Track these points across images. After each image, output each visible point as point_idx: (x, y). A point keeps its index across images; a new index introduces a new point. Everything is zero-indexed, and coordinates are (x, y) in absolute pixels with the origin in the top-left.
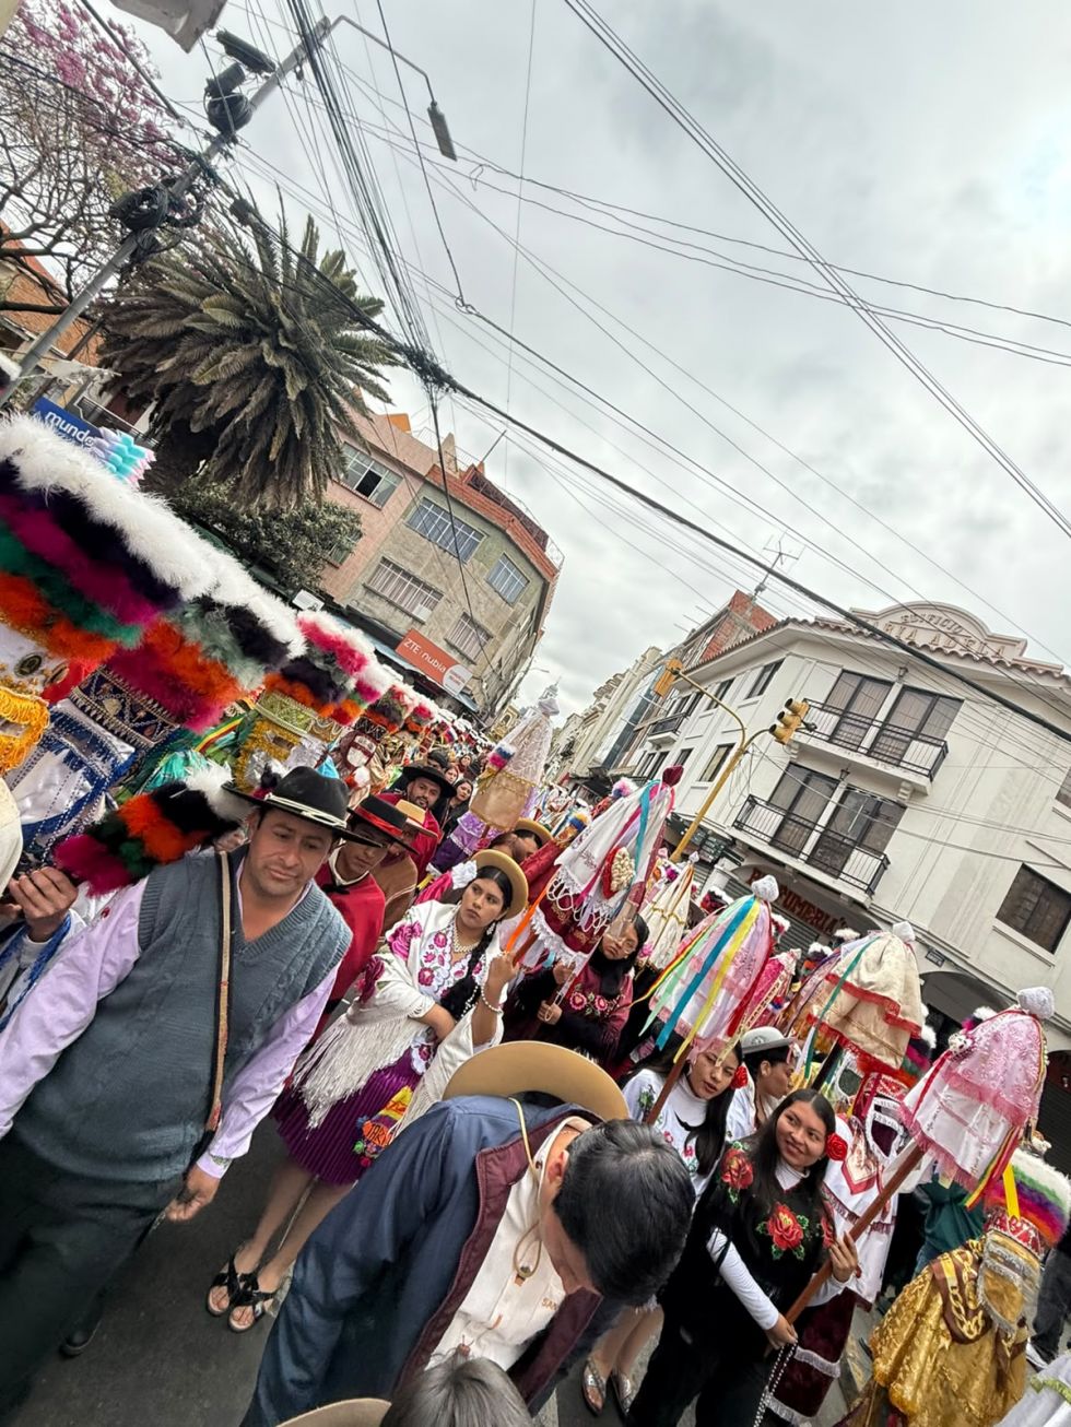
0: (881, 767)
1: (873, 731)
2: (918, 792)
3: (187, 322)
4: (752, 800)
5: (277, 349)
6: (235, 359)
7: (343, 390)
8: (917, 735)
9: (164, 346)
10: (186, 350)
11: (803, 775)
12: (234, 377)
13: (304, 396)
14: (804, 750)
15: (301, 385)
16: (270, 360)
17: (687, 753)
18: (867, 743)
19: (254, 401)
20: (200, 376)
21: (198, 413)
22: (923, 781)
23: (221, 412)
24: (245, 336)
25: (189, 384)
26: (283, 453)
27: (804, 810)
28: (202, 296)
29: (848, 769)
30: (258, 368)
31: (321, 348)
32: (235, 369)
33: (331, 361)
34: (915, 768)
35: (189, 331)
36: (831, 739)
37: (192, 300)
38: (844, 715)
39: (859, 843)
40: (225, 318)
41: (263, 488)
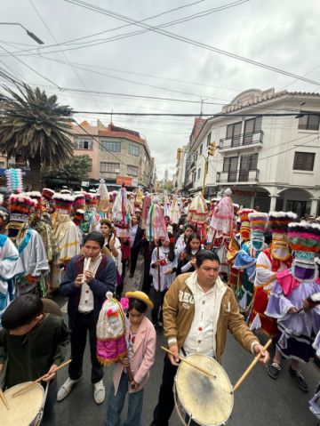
0: (247, 146)
1: (242, 138)
2: (260, 148)
3: (13, 131)
4: (219, 173)
5: (39, 125)
6: (30, 133)
7: (61, 125)
8: (254, 133)
9: (12, 140)
10: (18, 139)
11: (229, 159)
12: (34, 138)
13: (52, 133)
14: (226, 153)
15: (50, 130)
16: (38, 129)
17: (200, 170)
18: (241, 142)
19: (41, 141)
20: (25, 143)
21: (31, 152)
22: (259, 144)
23: (36, 149)
24: (29, 126)
25: (24, 147)
26: (57, 150)
27: (233, 169)
28: (12, 122)
29: (239, 152)
30: (37, 133)
31: (48, 118)
32: (32, 136)
33: (53, 120)
34: (257, 142)
35: (16, 133)
36: (232, 146)
37: (10, 124)
38: (233, 138)
39: (250, 169)
40: (21, 124)
41: (59, 162)
